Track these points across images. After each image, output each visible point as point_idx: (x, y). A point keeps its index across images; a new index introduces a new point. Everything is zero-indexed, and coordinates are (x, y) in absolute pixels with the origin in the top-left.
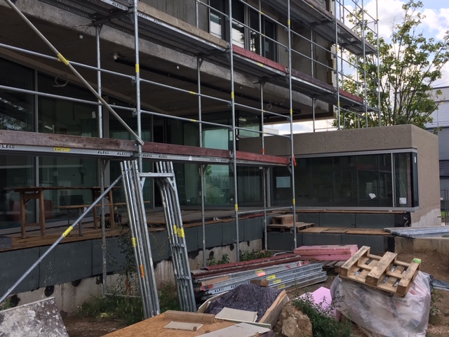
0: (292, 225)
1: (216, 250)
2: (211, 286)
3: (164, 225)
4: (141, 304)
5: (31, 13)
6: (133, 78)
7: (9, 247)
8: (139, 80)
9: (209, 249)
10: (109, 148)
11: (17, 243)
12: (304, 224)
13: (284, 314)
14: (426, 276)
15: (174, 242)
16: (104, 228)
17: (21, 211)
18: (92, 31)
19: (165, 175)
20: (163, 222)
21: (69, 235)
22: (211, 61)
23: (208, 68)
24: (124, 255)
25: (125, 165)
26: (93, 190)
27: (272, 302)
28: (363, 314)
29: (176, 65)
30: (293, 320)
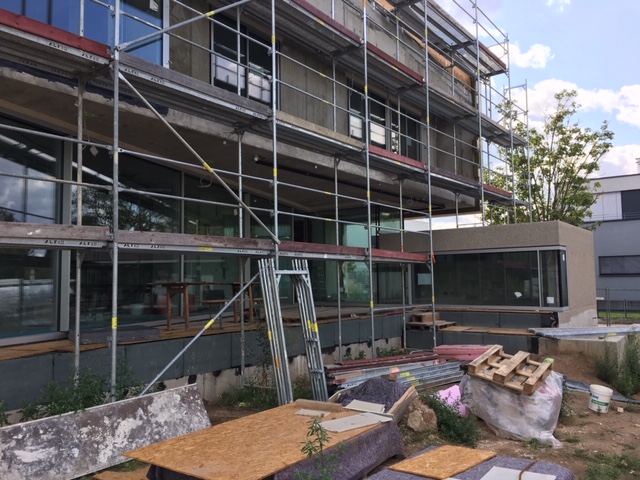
0: (431, 323)
1: (353, 347)
2: (344, 380)
3: (299, 320)
4: (276, 395)
5: (180, 123)
6: (271, 181)
7: (157, 338)
8: (276, 183)
9: (346, 345)
10: (248, 246)
11: (164, 335)
12: (445, 323)
13: (411, 408)
14: (559, 376)
15: (308, 336)
16: (242, 322)
17: (167, 304)
18: (235, 137)
19: (300, 272)
20: (298, 317)
21: (210, 328)
22: (348, 160)
23: (345, 166)
24: (262, 348)
25: (262, 263)
26: (233, 285)
27: (400, 396)
28: (491, 410)
29: (314, 165)
30: (418, 413)
